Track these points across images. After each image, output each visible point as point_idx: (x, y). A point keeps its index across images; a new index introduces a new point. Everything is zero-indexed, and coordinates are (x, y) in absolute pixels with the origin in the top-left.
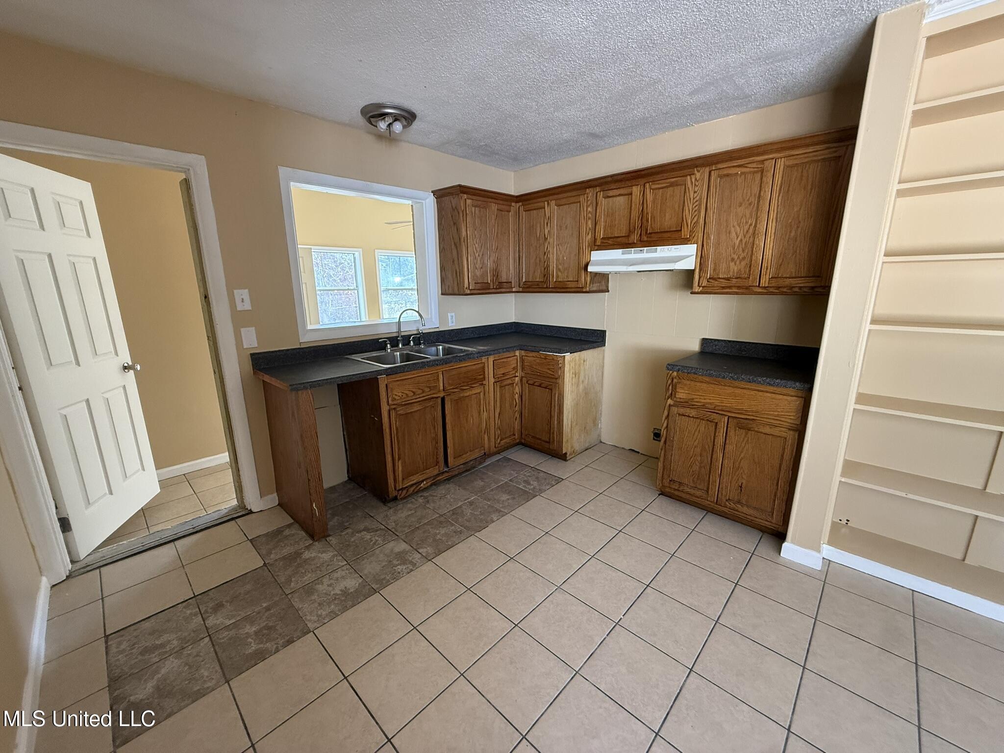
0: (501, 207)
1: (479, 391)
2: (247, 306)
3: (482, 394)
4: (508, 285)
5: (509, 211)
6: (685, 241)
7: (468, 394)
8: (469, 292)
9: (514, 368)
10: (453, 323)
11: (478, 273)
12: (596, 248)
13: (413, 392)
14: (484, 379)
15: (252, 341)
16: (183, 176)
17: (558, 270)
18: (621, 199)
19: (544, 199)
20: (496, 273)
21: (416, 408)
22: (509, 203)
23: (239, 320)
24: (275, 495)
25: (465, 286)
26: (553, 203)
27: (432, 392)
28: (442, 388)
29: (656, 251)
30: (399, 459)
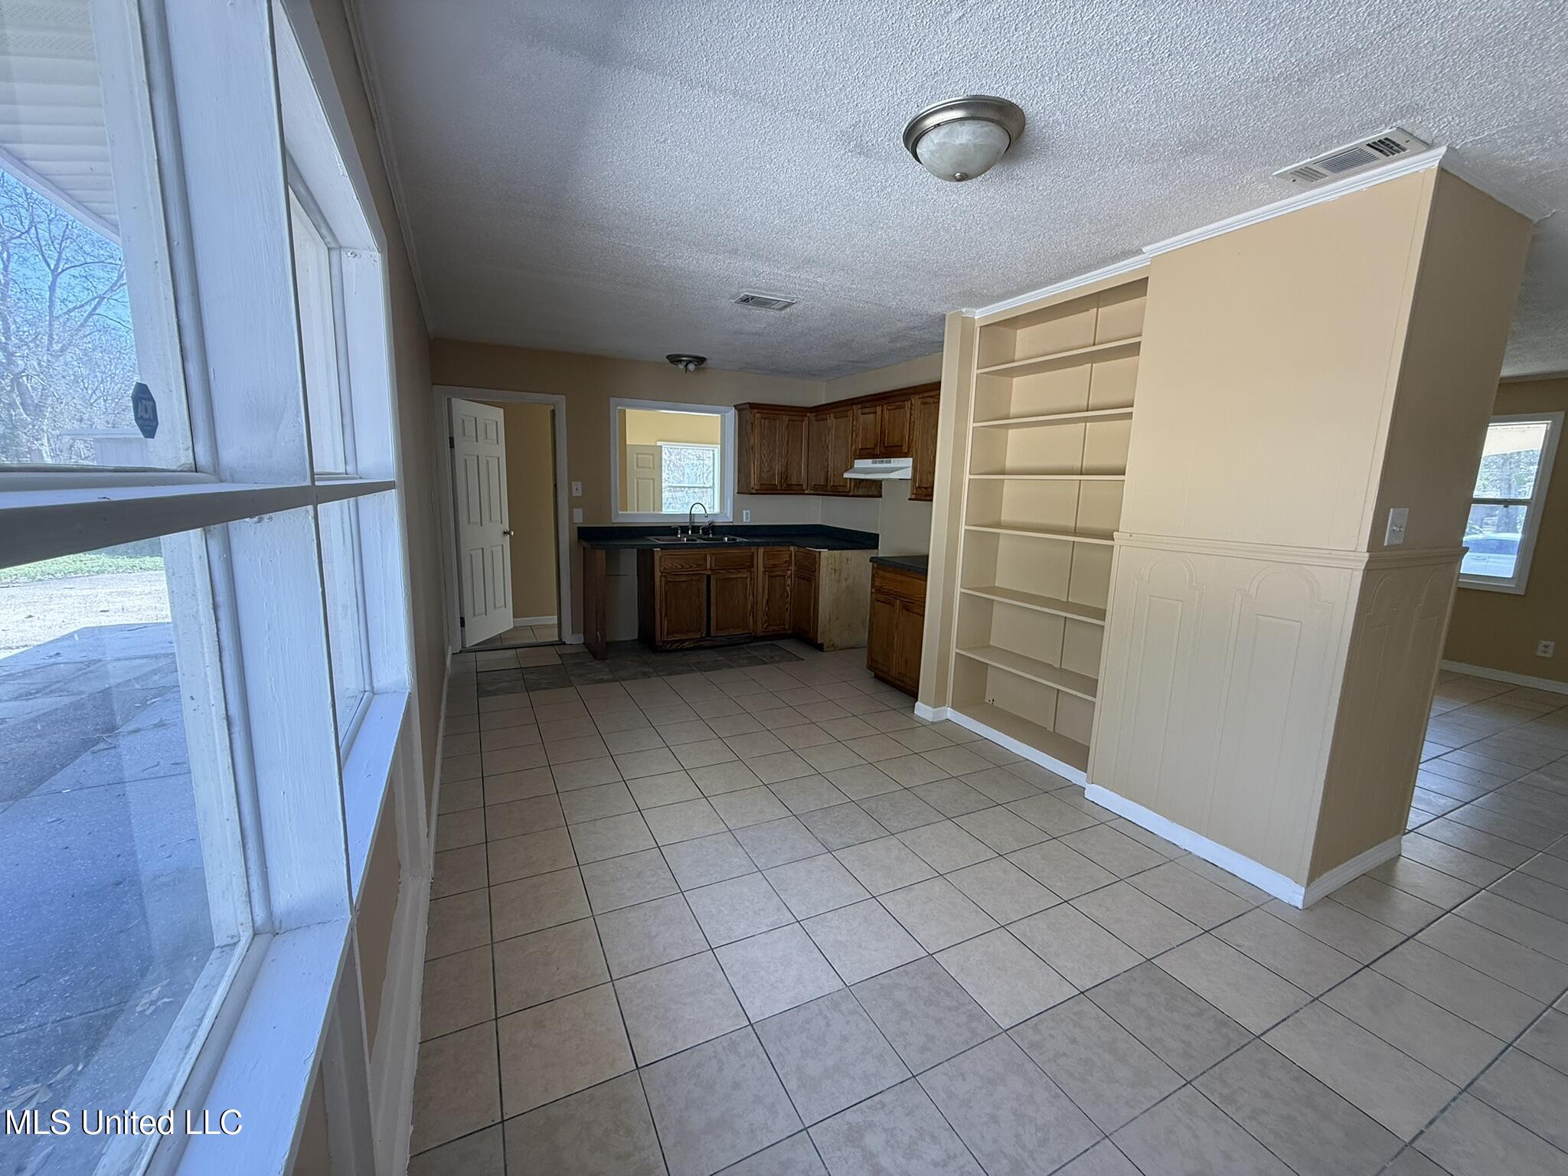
0: (792, 418)
1: (745, 576)
2: (579, 494)
3: (749, 579)
4: (799, 487)
5: (803, 421)
6: (905, 455)
7: (734, 577)
8: (754, 492)
9: (786, 562)
10: (746, 519)
11: (764, 475)
12: (857, 457)
13: (682, 566)
14: (752, 566)
15: (579, 518)
16: (552, 408)
17: (834, 475)
18: (872, 416)
19: (827, 412)
20: (785, 476)
21: (684, 579)
22: (803, 414)
23: (574, 503)
24: (582, 635)
25: (751, 486)
26: (832, 415)
27: (699, 568)
28: (708, 567)
29: (890, 462)
30: (665, 616)
